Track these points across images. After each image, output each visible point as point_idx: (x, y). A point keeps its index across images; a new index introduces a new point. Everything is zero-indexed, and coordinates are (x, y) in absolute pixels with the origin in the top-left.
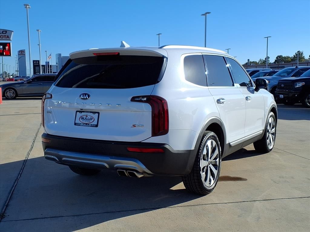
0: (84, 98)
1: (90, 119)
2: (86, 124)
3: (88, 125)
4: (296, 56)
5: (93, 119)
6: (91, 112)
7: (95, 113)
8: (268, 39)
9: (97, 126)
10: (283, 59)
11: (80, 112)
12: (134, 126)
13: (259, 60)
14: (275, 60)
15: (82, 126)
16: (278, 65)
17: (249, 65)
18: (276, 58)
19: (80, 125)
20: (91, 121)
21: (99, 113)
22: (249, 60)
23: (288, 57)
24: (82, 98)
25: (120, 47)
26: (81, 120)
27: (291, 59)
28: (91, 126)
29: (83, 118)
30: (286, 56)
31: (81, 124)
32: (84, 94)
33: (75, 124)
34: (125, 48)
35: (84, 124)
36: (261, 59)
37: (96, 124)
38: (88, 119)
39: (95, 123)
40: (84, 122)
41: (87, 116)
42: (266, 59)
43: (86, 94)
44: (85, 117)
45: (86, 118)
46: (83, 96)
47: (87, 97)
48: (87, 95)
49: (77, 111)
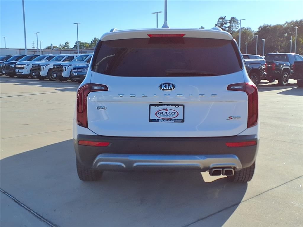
0: (167, 88)
1: (172, 114)
2: (168, 120)
3: (171, 120)
4: (93, 42)
5: (176, 113)
6: (172, 105)
7: (179, 105)
8: (77, 25)
9: (183, 121)
10: (82, 45)
11: (155, 105)
12: (230, 118)
13: (59, 45)
14: (75, 45)
15: (162, 122)
16: (81, 50)
17: (52, 50)
18: (75, 43)
19: (158, 122)
20: (174, 116)
21: (183, 106)
22: (52, 44)
23: (86, 43)
24: (164, 89)
25: (162, 28)
26: (159, 116)
27: (89, 45)
28: (174, 122)
29: (161, 113)
30: (84, 42)
31: (159, 120)
32: (166, 84)
33: (150, 120)
34: (169, 29)
35: (164, 119)
36: (61, 44)
37: (182, 119)
38: (169, 114)
39: (180, 117)
40: (164, 118)
41: (167, 110)
42: (65, 44)
43: (169, 84)
44: (164, 112)
45: (166, 113)
46: (166, 87)
47: (171, 88)
48: (171, 85)
49: (150, 105)
